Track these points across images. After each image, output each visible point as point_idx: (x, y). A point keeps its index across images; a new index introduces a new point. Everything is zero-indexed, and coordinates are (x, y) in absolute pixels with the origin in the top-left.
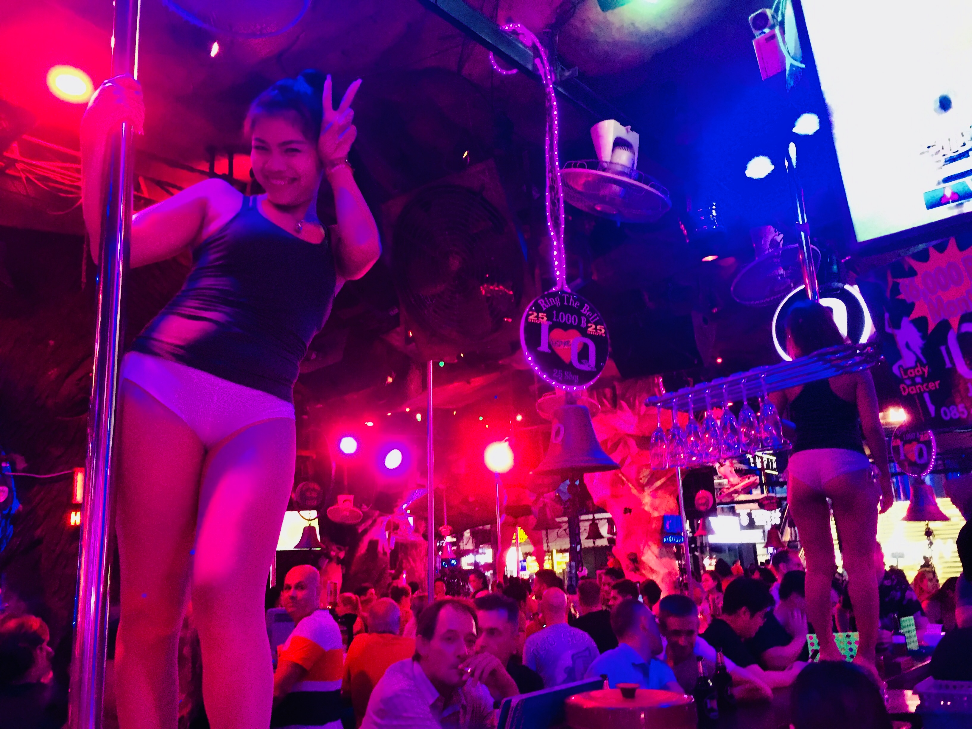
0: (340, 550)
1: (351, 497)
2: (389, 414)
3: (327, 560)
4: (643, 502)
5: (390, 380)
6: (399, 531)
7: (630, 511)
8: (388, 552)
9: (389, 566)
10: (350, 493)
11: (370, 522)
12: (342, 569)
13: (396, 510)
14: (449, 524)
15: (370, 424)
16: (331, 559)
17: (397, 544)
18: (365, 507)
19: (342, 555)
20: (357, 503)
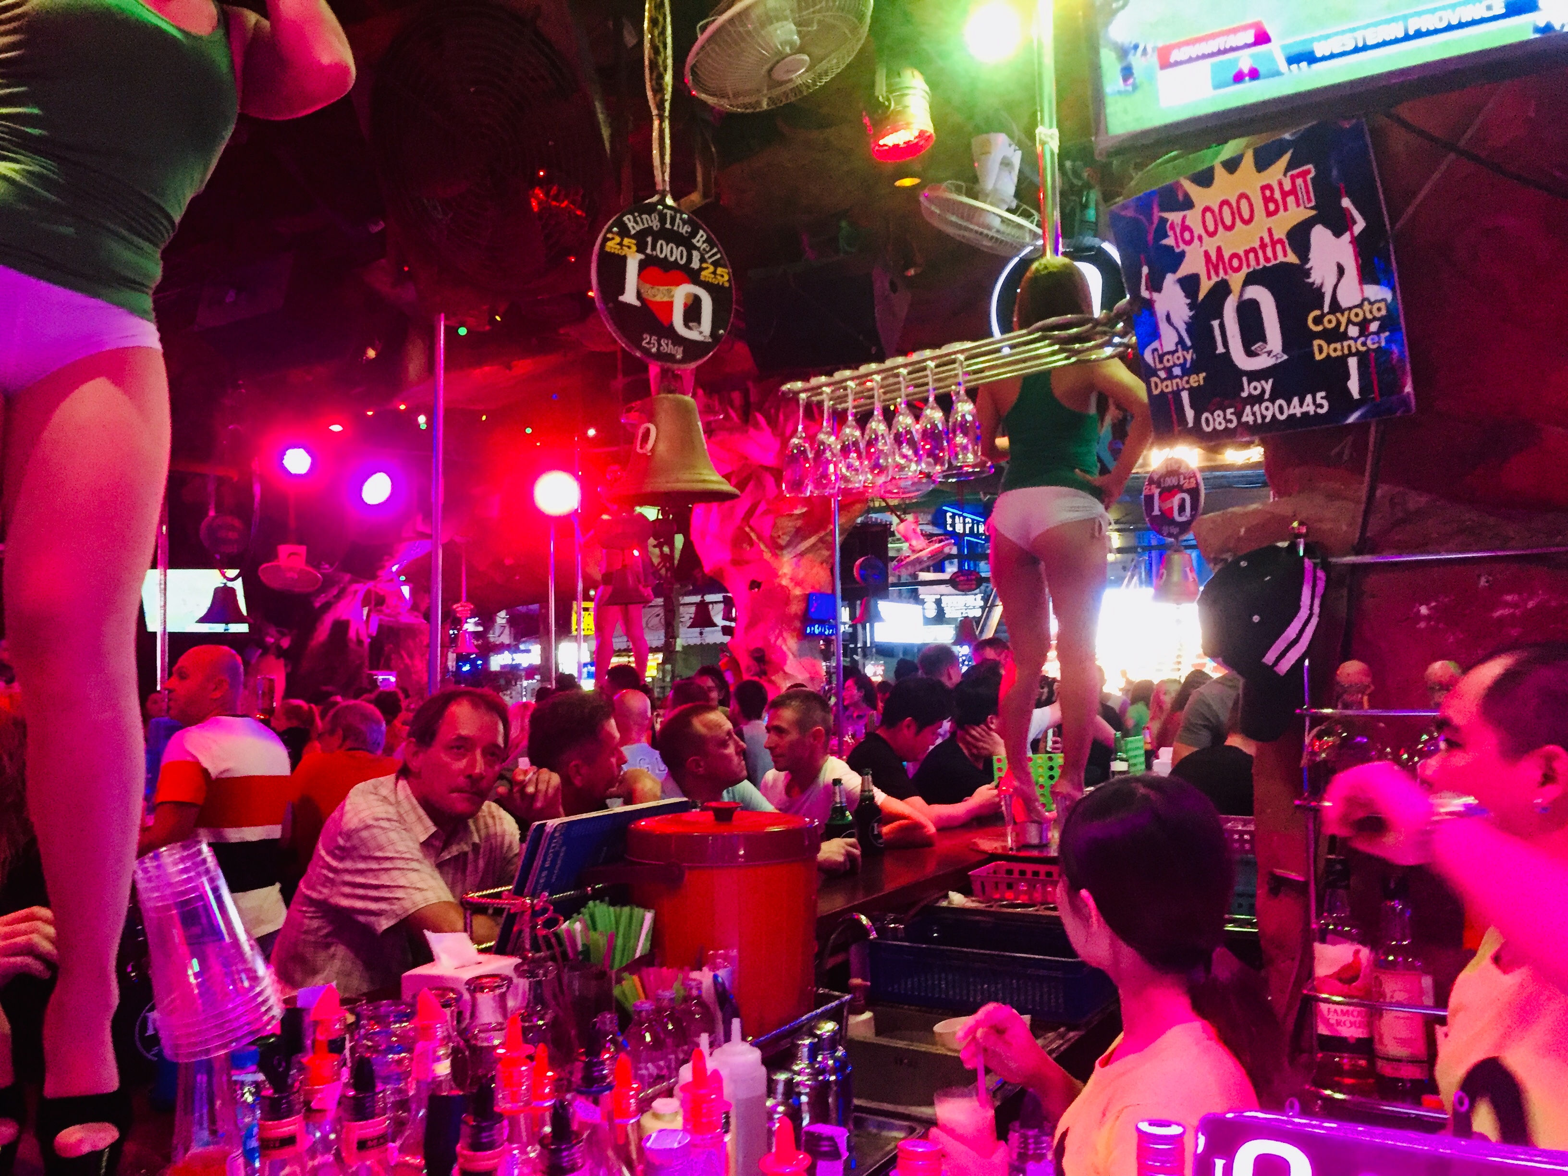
0: (283, 635)
1: (302, 549)
2: (370, 413)
3: (260, 651)
4: (780, 573)
5: (371, 353)
6: (384, 608)
7: (758, 585)
8: (367, 641)
9: (367, 663)
10: (300, 542)
11: (335, 591)
12: (286, 666)
13: (380, 573)
14: (470, 599)
15: (336, 428)
16: (266, 650)
17: (380, 627)
18: (327, 566)
19: (285, 643)
20: (313, 560)
